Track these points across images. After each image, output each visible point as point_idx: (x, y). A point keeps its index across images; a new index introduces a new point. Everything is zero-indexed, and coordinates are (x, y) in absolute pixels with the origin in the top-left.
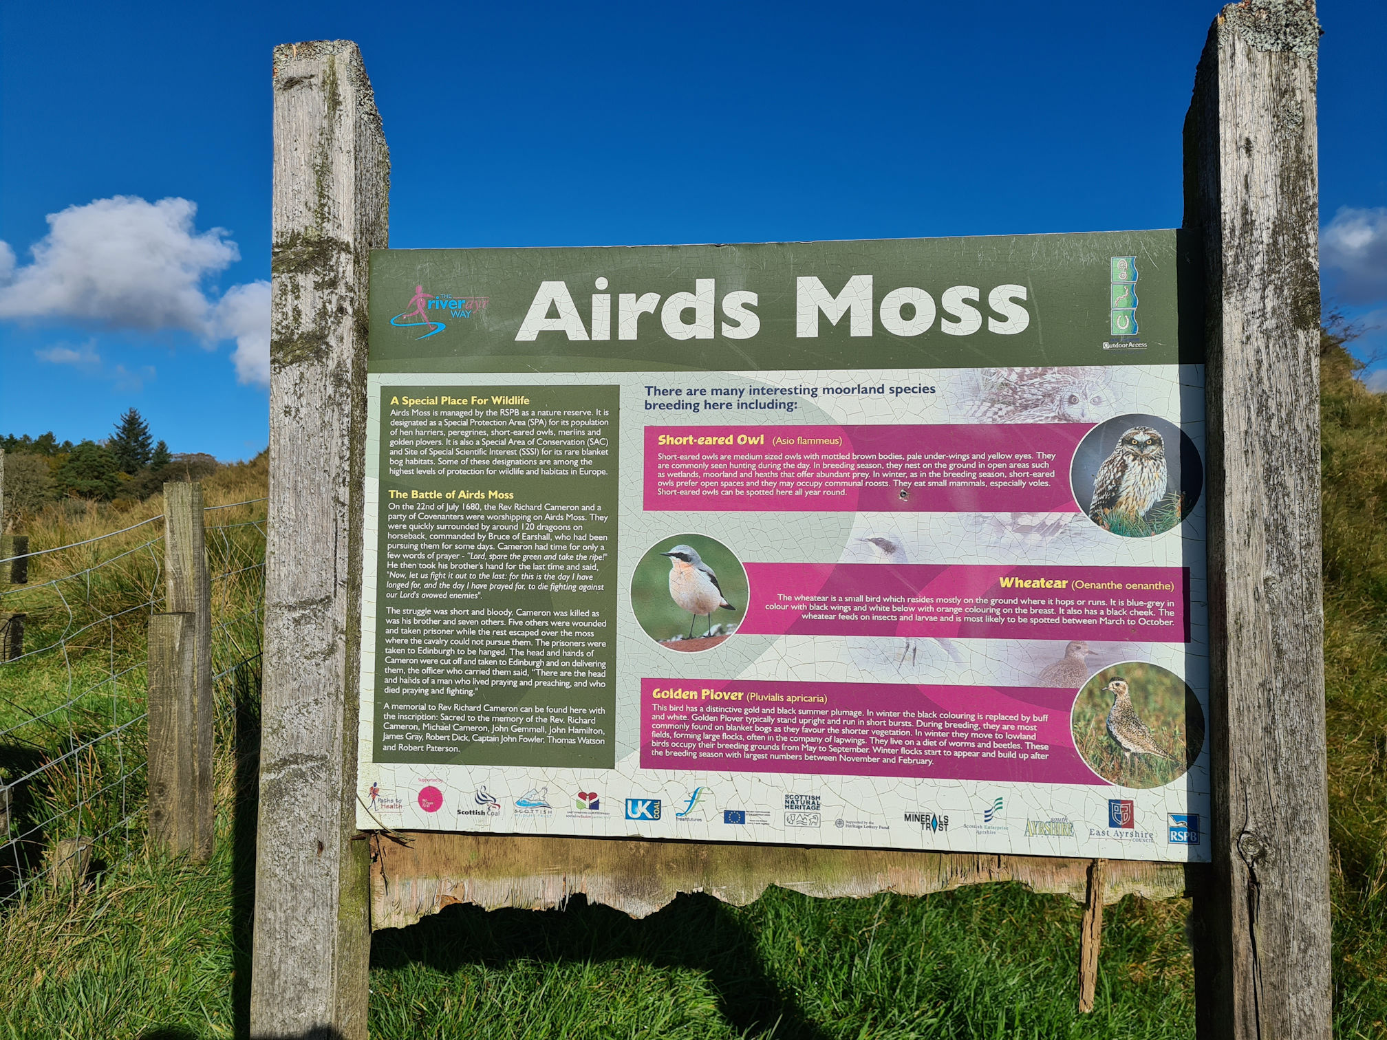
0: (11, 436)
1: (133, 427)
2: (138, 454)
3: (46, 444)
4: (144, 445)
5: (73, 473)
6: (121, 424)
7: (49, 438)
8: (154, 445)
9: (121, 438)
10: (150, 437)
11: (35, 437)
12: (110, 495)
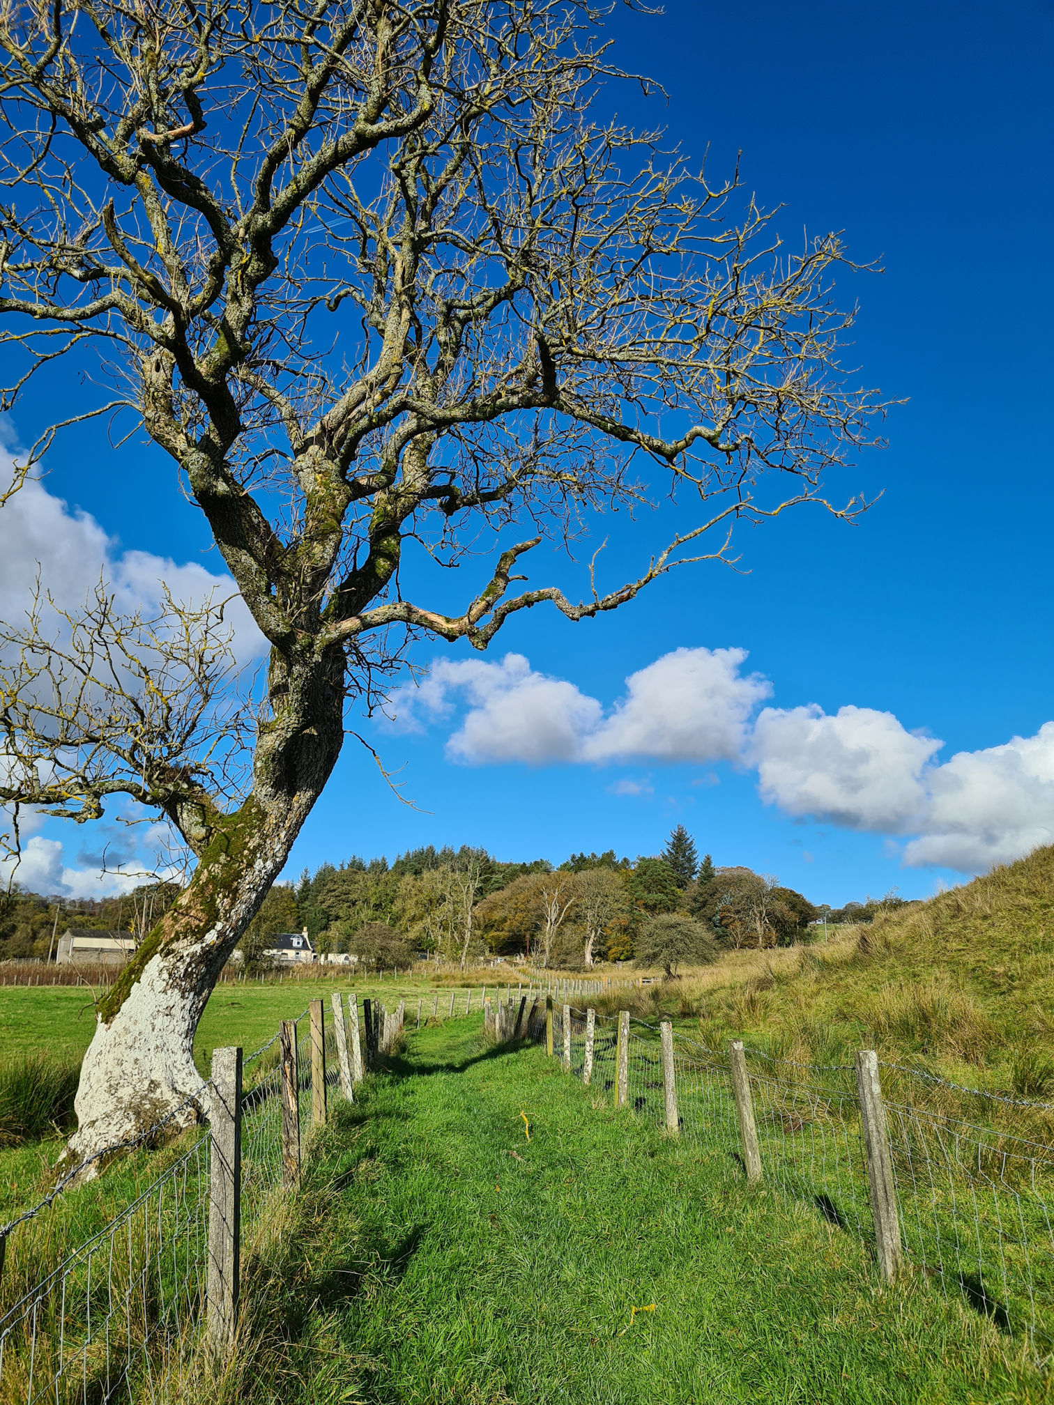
0: (582, 855)
1: (680, 843)
2: (685, 868)
3: (608, 860)
4: (690, 860)
5: (641, 887)
6: (671, 840)
7: (610, 855)
8: (699, 861)
9: (671, 853)
10: (693, 853)
11: (599, 856)
12: (671, 908)
